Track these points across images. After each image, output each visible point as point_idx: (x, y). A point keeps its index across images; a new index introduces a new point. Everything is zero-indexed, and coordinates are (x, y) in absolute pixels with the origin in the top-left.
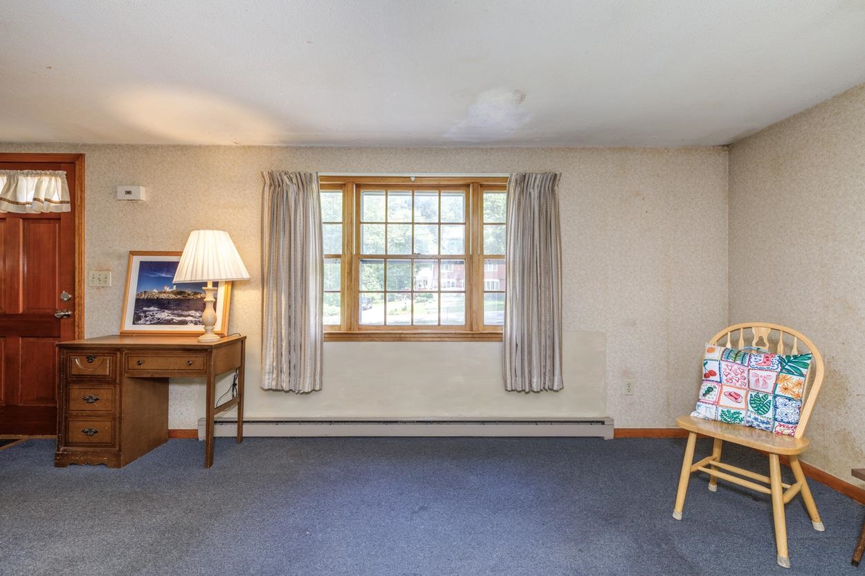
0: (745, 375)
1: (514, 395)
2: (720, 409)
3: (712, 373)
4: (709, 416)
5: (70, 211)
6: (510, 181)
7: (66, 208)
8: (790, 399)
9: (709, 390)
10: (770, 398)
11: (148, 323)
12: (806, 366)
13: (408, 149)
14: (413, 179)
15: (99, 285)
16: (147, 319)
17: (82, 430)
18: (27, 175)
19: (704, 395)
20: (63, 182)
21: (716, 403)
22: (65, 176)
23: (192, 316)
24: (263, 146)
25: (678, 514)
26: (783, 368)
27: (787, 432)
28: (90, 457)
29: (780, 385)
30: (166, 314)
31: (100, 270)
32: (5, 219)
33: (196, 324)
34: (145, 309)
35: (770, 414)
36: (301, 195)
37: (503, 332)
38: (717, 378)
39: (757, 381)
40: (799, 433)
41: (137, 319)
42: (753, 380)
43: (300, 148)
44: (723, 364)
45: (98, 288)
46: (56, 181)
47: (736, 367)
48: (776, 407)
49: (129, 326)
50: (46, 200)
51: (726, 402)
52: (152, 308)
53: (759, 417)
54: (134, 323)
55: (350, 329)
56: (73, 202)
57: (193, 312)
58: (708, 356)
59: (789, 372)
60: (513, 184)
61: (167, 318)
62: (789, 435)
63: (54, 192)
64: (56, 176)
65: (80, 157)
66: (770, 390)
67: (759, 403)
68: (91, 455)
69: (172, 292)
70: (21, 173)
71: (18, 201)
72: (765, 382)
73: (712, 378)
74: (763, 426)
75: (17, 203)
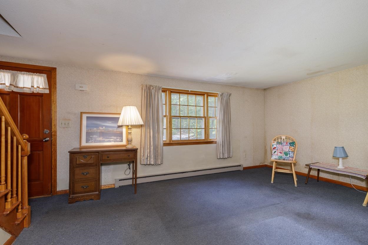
0: (282, 147)
1: (221, 160)
2: (278, 156)
3: (275, 148)
4: (276, 158)
5: (49, 93)
6: (219, 95)
7: (47, 91)
8: (292, 152)
9: (275, 152)
10: (288, 152)
11: (94, 142)
12: (294, 144)
13: (188, 81)
14: (190, 91)
15: (64, 126)
16: (93, 140)
17: (81, 186)
18: (24, 74)
19: (274, 153)
20: (44, 79)
21: (277, 155)
22: (46, 77)
23: (113, 139)
24: (138, 74)
25: (272, 182)
26: (290, 145)
27: (292, 159)
28: (85, 197)
29: (290, 149)
30: (101, 138)
31: (65, 120)
32: (9, 94)
33: (115, 142)
34: (91, 136)
35: (289, 156)
36: (156, 93)
37: (217, 141)
38: (276, 149)
39: (285, 149)
40: (294, 159)
41: (87, 141)
42: (284, 148)
43: (152, 76)
44: (277, 145)
45: (64, 128)
46: (41, 79)
47: (280, 146)
48: (290, 154)
49: (84, 144)
50: (37, 87)
51: (279, 154)
52: (94, 136)
53: (286, 157)
54: (86, 143)
55: (170, 142)
56: (50, 89)
57: (113, 137)
58: (273, 144)
59: (292, 146)
60: (220, 96)
61: (102, 140)
62: (292, 160)
63: (41, 83)
64: (41, 76)
65: (55, 69)
66: (288, 150)
67: (286, 154)
68: (86, 196)
69: (103, 129)
70: (20, 73)
71: (17, 86)
72: (287, 149)
73: (275, 149)
74: (287, 159)
75: (17, 87)
